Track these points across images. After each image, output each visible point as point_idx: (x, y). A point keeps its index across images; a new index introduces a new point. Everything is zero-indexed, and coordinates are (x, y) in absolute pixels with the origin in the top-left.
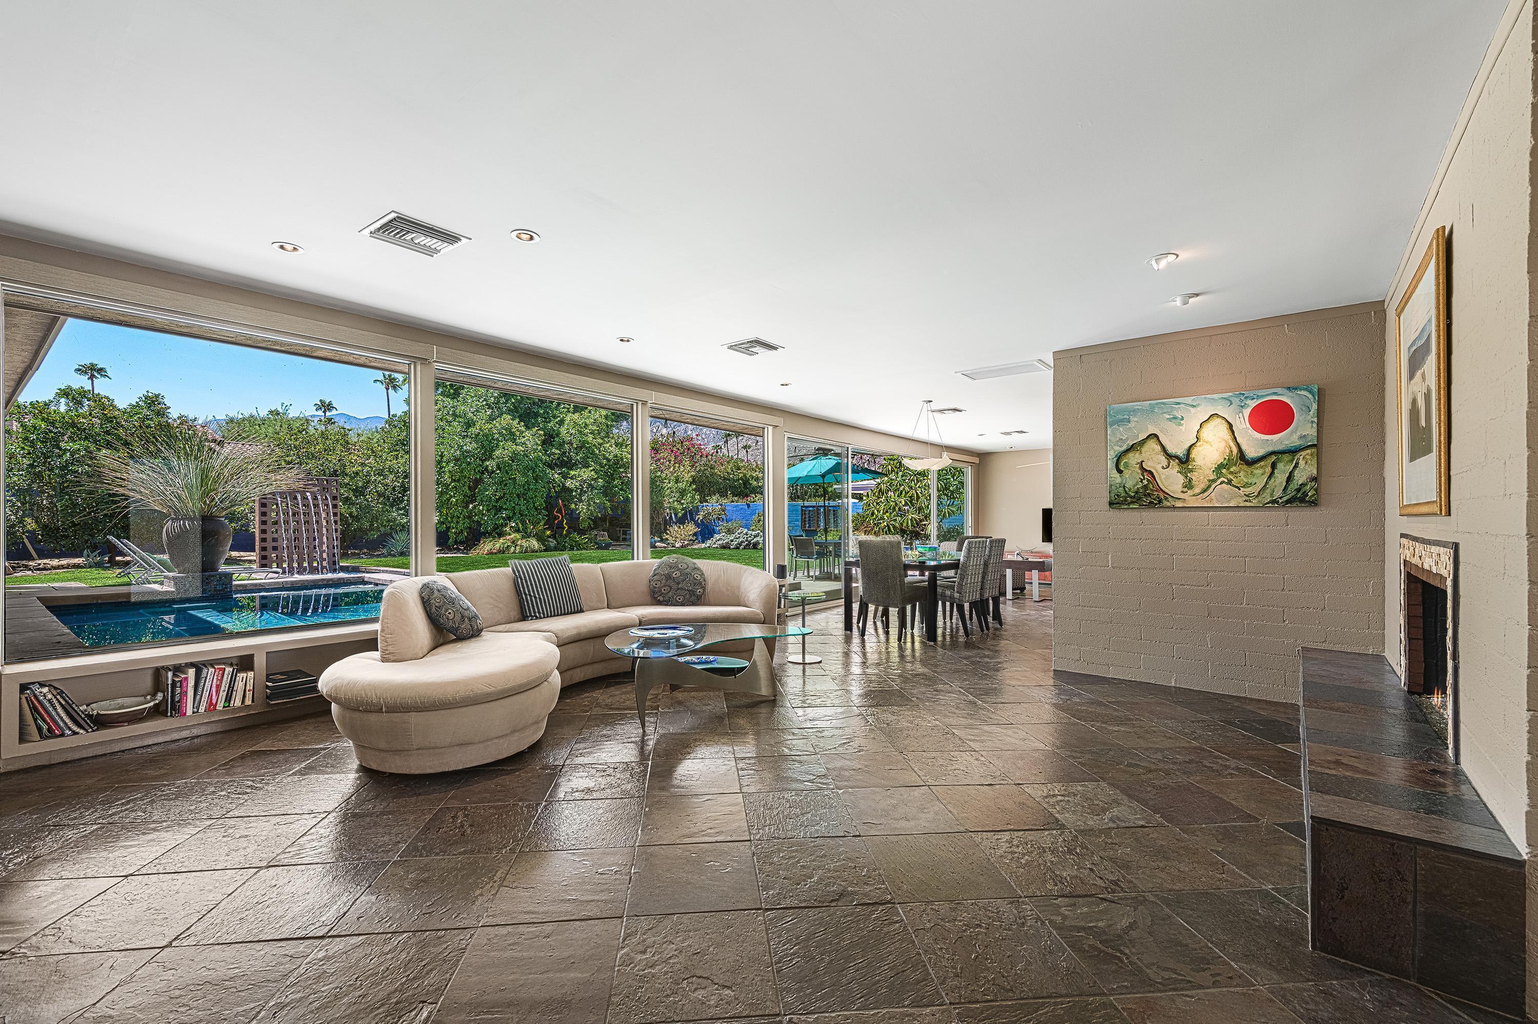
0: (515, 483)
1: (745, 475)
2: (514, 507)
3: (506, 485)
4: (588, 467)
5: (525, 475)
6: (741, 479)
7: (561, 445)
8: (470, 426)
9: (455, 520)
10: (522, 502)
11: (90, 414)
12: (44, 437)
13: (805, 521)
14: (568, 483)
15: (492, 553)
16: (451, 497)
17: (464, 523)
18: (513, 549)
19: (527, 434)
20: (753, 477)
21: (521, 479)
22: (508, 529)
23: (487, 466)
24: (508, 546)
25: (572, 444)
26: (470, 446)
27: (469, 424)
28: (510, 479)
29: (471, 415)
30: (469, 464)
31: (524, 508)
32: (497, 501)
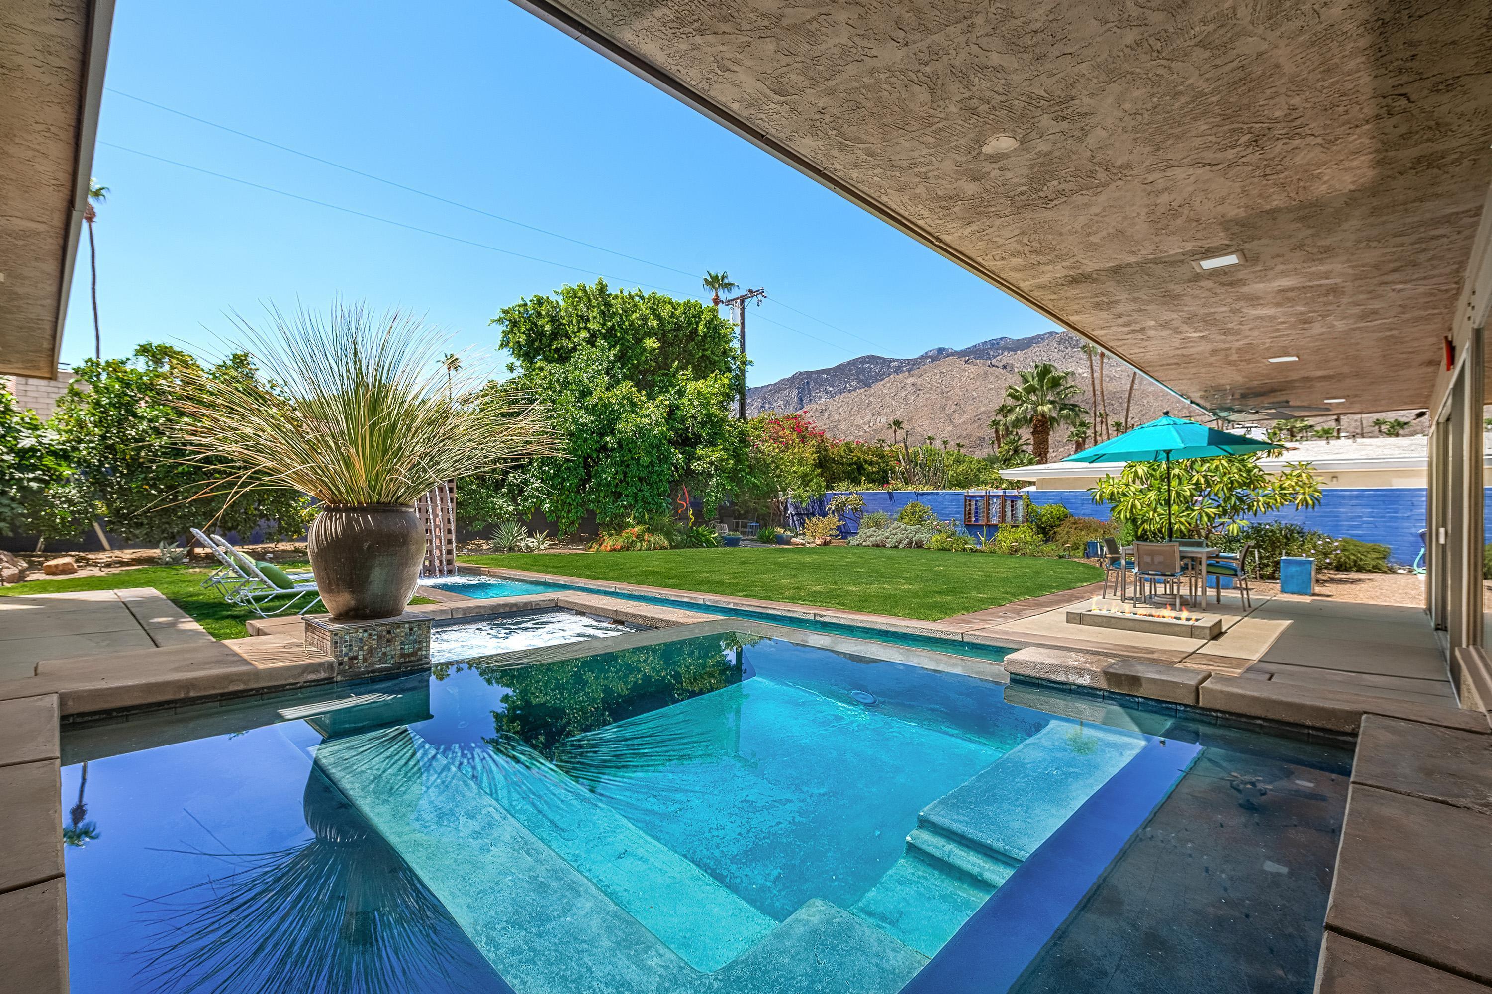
0: (638, 464)
1: (859, 458)
2: (636, 494)
3: (628, 466)
4: (715, 445)
5: (649, 453)
6: (856, 463)
7: (683, 420)
8: (585, 396)
9: (566, 508)
10: (645, 487)
11: (171, 373)
12: (119, 402)
13: (970, 514)
14: (695, 465)
15: (615, 550)
16: (564, 480)
17: (577, 512)
18: (639, 544)
19: (651, 405)
20: (866, 461)
21: (644, 460)
22: (630, 520)
23: (607, 442)
24: (633, 541)
25: (696, 419)
26: (586, 419)
27: (585, 393)
28: (632, 458)
29: (586, 381)
30: (586, 440)
31: (648, 494)
32: (616, 486)
